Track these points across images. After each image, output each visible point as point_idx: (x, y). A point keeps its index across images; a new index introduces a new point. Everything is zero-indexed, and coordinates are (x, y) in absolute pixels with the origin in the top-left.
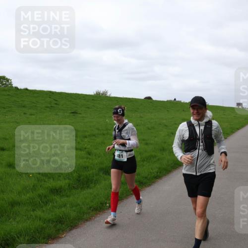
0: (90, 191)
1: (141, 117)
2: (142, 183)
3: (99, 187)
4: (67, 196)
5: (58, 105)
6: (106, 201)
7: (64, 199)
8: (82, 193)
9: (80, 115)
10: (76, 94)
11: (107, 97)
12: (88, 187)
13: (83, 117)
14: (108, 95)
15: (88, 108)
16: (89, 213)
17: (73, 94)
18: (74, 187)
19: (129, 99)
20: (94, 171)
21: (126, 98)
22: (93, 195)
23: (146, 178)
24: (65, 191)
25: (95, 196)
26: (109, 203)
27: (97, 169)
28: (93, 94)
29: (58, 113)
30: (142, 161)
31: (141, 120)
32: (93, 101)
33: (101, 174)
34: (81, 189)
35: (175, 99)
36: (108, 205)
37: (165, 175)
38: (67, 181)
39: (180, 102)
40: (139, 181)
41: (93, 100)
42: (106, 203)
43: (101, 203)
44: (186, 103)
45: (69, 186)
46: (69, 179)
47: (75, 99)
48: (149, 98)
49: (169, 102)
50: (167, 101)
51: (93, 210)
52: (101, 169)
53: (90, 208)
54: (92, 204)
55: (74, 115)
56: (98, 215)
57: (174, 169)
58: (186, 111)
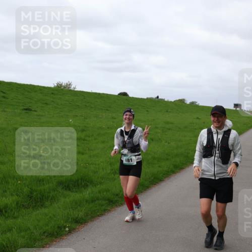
0: (45, 211)
1: (113, 118)
2: (112, 201)
3: (56, 205)
4: (15, 218)
5: (7, 98)
6: (65, 224)
7: (10, 222)
8: (35, 213)
9: (35, 113)
10: (31, 85)
11: (71, 90)
12: (42, 206)
13: (39, 115)
14: (72, 88)
15: (46, 104)
17: (27, 85)
18: (23, 205)
19: (99, 94)
20: (51, 185)
21: (96, 93)
22: (48, 216)
23: (117, 195)
24: (12, 210)
25: (50, 217)
26: (69, 227)
27: (55, 183)
28: (53, 86)
30: (113, 173)
31: (113, 122)
32: (52, 95)
33: (60, 189)
34: (33, 208)
35: (158, 97)
36: (67, 229)
37: (142, 192)
38: (15, 198)
39: (163, 100)
40: (108, 200)
41: (52, 93)
42: (65, 227)
43: (59, 227)
44: (171, 102)
45: (17, 204)
46: (18, 196)
47: (29, 92)
48: (125, 94)
49: (150, 100)
50: (147, 99)
51: (47, 236)
52: (60, 183)
53: (44, 233)
54: (47, 228)
56: (54, 243)
57: (153, 184)
58: (170, 112)
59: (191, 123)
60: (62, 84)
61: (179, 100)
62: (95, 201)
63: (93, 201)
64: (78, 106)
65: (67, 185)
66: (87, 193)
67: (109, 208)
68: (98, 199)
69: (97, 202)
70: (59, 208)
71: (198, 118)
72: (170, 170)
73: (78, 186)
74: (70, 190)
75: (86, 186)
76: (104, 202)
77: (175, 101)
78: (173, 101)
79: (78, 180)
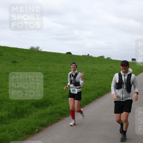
0: (24, 120)
1: (63, 67)
2: (62, 114)
3: (31, 117)
4: (7, 124)
5: (3, 56)
6: (36, 127)
7: (4, 126)
8: (18, 121)
9: (19, 64)
10: (16, 48)
11: (39, 51)
12: (23, 117)
13: (21, 65)
14: (40, 50)
15: (25, 59)
16: (23, 136)
17: (14, 48)
18: (12, 117)
19: (55, 53)
20: (28, 105)
21: (53, 53)
22: (26, 123)
23: (65, 110)
24: (5, 120)
25: (27, 123)
26: (38, 129)
27: (30, 104)
28: (28, 49)
29: (2, 62)
30: (63, 98)
31: (63, 69)
32: (28, 54)
33: (33, 107)
34: (18, 118)
35: (89, 55)
36: (37, 130)
38: (7, 112)
39: (91, 57)
40: (60, 113)
41: (28, 53)
42: (36, 129)
43: (32, 129)
44: (96, 57)
45: (8, 116)
46: (9, 111)
47: (15, 52)
48: (70, 53)
49: (84, 56)
50: (83, 56)
51: (25, 134)
52: (33, 104)
53: (24, 132)
54: (25, 129)
55: (14, 64)
56: (30, 138)
57: (85, 104)
58: (95, 63)
59: (107, 70)
60: (34, 47)
61: (101, 56)
62: (53, 114)
63: (52, 114)
64: (43, 60)
65: (37, 105)
66: (48, 110)
67: (61, 118)
68: (54, 113)
69: (54, 114)
70: (32, 118)
71: (111, 67)
72: (95, 96)
73: (43, 105)
74: (38, 108)
75: (47, 106)
76: (58, 115)
77: (98, 57)
78: (97, 57)
79: (43, 102)
